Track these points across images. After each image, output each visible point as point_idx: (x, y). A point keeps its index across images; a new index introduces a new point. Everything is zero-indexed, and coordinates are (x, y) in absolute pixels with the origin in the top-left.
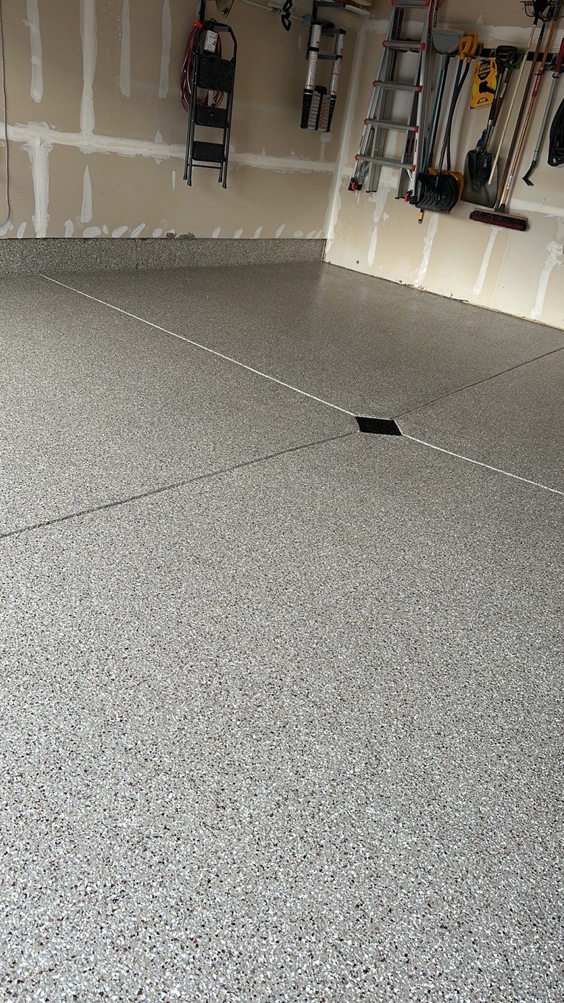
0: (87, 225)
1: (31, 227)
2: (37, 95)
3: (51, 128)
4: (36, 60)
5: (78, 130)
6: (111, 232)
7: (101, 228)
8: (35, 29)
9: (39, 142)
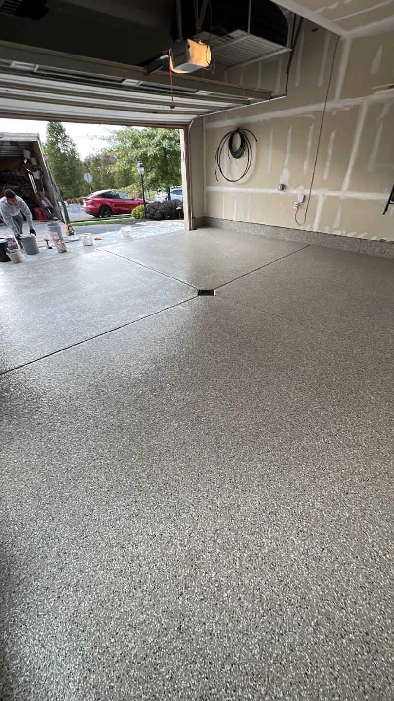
0: (336, 229)
1: (312, 226)
2: (325, 177)
3: (328, 190)
4: (328, 164)
6: (347, 234)
7: (342, 231)
8: (330, 152)
9: (322, 195)
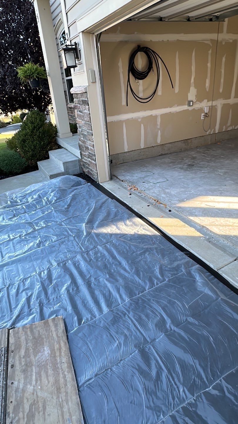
0: (229, 126)
1: (215, 130)
2: (221, 90)
3: (223, 99)
4: (222, 80)
5: (230, 98)
7: (232, 126)
8: (223, 71)
9: (220, 104)
